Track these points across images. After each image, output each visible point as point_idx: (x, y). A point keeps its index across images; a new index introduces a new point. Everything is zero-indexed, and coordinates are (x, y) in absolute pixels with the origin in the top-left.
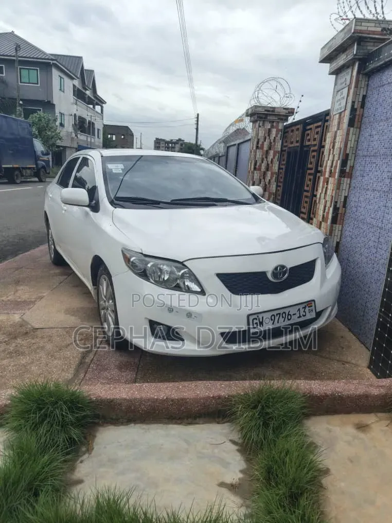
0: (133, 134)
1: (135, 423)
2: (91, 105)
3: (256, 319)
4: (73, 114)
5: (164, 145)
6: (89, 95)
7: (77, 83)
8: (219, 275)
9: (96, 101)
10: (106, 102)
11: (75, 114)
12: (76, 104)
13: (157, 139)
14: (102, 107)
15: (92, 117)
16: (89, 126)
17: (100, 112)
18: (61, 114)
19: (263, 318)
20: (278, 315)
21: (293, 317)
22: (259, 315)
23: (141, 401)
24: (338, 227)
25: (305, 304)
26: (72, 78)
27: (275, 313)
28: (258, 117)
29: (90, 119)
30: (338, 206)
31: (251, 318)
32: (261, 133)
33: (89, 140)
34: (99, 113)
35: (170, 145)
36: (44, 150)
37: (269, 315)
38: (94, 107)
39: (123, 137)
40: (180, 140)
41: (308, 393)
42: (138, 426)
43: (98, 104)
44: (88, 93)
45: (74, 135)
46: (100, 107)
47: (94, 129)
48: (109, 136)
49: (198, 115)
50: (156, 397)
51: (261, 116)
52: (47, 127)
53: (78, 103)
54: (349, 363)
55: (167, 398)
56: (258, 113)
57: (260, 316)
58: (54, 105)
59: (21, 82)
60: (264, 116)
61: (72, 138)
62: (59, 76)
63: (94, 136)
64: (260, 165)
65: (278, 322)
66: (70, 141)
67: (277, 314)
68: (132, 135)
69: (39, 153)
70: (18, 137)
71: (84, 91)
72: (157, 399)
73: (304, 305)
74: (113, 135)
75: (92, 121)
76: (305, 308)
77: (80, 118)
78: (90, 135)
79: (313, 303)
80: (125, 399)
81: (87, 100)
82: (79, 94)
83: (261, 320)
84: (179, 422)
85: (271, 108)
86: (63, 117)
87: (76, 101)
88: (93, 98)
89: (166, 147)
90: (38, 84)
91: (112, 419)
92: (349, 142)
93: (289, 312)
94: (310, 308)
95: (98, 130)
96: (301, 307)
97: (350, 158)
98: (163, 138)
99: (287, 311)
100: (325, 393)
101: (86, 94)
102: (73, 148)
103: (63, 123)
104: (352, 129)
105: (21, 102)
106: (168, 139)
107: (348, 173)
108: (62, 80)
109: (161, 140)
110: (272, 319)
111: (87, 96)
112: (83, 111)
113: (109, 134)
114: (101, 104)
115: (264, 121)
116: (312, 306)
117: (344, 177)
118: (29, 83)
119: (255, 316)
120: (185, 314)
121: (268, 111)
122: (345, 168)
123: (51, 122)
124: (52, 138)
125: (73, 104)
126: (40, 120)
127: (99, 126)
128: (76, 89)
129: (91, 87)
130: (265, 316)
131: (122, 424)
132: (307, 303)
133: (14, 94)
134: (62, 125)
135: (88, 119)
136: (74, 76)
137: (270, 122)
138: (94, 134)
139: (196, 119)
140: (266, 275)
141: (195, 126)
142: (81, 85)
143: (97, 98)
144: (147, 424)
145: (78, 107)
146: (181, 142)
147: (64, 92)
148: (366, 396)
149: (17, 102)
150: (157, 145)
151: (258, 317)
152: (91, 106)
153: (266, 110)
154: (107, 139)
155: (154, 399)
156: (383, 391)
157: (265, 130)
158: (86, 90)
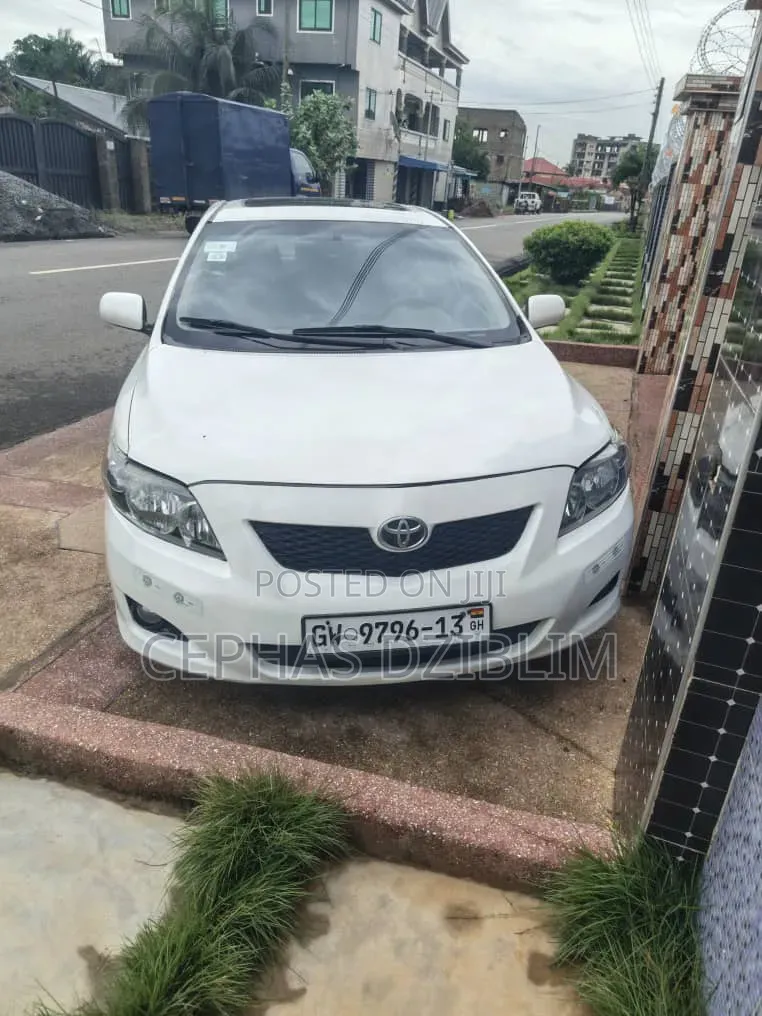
0: (525, 127)
1: (50, 780)
2: (435, 67)
3: (323, 628)
4: (395, 91)
5: (593, 150)
6: (434, 47)
7: (409, 21)
8: (256, 525)
9: (447, 57)
10: (468, 60)
11: (399, 92)
12: (403, 68)
13: (581, 136)
14: (459, 71)
15: (435, 96)
16: (426, 115)
17: (454, 83)
18: (371, 92)
19: (340, 626)
20: (381, 627)
21: (422, 634)
22: (332, 621)
23: (56, 744)
24: (690, 419)
25: (465, 610)
26: (399, 12)
27: (373, 621)
28: (693, 103)
29: (429, 101)
30: (694, 367)
31: (310, 624)
32: (700, 143)
33: (423, 145)
34: (450, 85)
35: (608, 149)
36: (310, 171)
37: (358, 622)
38: (442, 73)
39: (503, 134)
40: (632, 137)
41: (369, 813)
42: (53, 784)
43: (450, 65)
44: (432, 42)
45: (392, 134)
46: (454, 71)
47: (436, 119)
48: (476, 133)
49: (662, 81)
50: (81, 744)
51: (704, 100)
52: (330, 122)
53: (408, 65)
54: (581, 750)
55: (98, 751)
56: (693, 94)
57: (334, 623)
58: (356, 73)
59: (300, 29)
60: (710, 100)
61: (389, 142)
62: (373, 9)
63: (436, 135)
64: (688, 222)
65: (379, 641)
66: (383, 147)
67: (377, 625)
68: (523, 130)
69: (301, 178)
70: (260, 147)
71: (423, 38)
72: (81, 748)
73: (457, 612)
74: (483, 130)
75: (434, 102)
76: (461, 617)
77: (409, 97)
78: (426, 133)
79: (487, 609)
80: (31, 734)
81: (427, 58)
82: (412, 47)
83: (335, 631)
84: (120, 797)
85: (729, 78)
86: (373, 98)
87: (405, 59)
88: (441, 52)
89: (597, 155)
90: (330, 29)
91: (14, 761)
92: (737, 205)
93: (412, 622)
94: (476, 620)
95: (446, 121)
96: (447, 615)
97: (735, 247)
98: (594, 135)
99: (406, 619)
100: (404, 823)
101: (426, 45)
102: (390, 162)
103: (372, 108)
104: (747, 169)
105: (290, 72)
106: (604, 137)
107: (729, 285)
108: (378, 17)
109: (590, 138)
110: (366, 631)
111: (428, 50)
112: (417, 81)
113: (475, 129)
114: (457, 65)
115: (708, 114)
116: (482, 616)
117: (716, 295)
118: (315, 29)
119: (322, 622)
120: (173, 593)
121: (723, 87)
122: (720, 273)
123: (339, 112)
124: (339, 144)
125: (396, 68)
126: (317, 108)
127: (448, 114)
128: (406, 36)
129: (438, 28)
130: (346, 623)
131: (28, 774)
132: (468, 609)
133: (281, 54)
134: (370, 114)
135: (425, 99)
136: (403, 8)
137: (725, 115)
138: (434, 132)
139: (657, 92)
140: (369, 535)
141: (653, 109)
142: (417, 25)
143: (450, 53)
144: (68, 785)
145: (407, 75)
146: (634, 142)
147: (379, 43)
148: (497, 855)
149: (284, 71)
150: (579, 150)
151: (328, 623)
152: (436, 71)
153: (714, 86)
154: (468, 141)
155: (77, 746)
156: (541, 853)
157: (710, 136)
158: (427, 35)
